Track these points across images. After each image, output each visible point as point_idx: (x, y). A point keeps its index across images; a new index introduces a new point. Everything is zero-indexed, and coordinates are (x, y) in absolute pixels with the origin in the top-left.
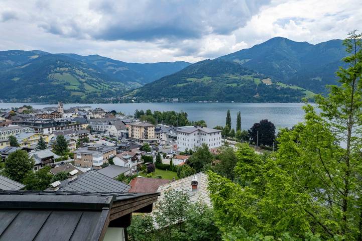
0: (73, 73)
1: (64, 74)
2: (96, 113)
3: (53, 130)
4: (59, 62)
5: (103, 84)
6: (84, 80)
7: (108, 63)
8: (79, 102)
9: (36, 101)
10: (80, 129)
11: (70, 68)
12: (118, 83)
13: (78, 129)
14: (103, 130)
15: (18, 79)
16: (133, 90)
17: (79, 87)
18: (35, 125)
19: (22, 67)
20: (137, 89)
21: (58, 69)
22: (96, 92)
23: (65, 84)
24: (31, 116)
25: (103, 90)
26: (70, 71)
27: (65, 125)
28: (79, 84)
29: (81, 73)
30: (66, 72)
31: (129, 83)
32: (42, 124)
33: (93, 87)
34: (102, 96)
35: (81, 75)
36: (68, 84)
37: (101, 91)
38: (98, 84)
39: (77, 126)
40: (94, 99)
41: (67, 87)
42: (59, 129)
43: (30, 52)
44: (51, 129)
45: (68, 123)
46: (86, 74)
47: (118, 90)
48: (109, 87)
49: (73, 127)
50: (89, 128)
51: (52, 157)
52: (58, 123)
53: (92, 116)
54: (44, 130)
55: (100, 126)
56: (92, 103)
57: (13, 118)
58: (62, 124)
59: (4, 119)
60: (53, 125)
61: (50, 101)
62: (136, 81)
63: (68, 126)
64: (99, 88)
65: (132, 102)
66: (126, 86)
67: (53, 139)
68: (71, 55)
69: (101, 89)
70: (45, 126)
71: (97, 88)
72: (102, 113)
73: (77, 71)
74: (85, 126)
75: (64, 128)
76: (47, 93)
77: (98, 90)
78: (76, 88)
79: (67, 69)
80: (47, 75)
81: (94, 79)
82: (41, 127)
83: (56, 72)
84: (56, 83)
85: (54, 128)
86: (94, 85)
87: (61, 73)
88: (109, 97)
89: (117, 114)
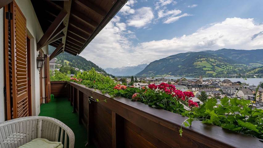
0: (207, 61)
1: (203, 61)
2: (225, 82)
3: (197, 89)
4: (200, 56)
5: (228, 66)
6: (215, 64)
7: (232, 53)
8: (211, 77)
9: (188, 76)
10: (214, 90)
11: (206, 58)
12: (241, 65)
13: (213, 90)
14: (232, 93)
15: (180, 66)
16: (255, 68)
17: (212, 68)
18: (188, 86)
19: (183, 61)
20: (259, 68)
21: (200, 59)
22: (223, 71)
23: (203, 67)
24: (186, 82)
25: (228, 69)
26: (206, 60)
27: (205, 87)
28: (211, 67)
29: (213, 60)
30: (204, 61)
31: (251, 64)
32: (192, 86)
33: (221, 68)
34: (227, 73)
35: (213, 61)
36: (205, 67)
37: (227, 70)
38: (225, 66)
39: (212, 89)
40: (222, 75)
41: (204, 69)
42: (201, 89)
43: (186, 53)
44: (196, 88)
45: (206, 86)
46: (216, 61)
47: (241, 69)
48: (233, 68)
49: (210, 89)
50: (221, 90)
51: (199, 102)
52: (201, 86)
53: (222, 84)
54: (193, 88)
55: (229, 90)
56: (220, 77)
57: (178, 82)
58: (203, 86)
59: (175, 83)
60: (197, 86)
61: (195, 76)
62: (258, 63)
63: (207, 88)
64: (226, 69)
65: (254, 78)
66: (248, 66)
67: (198, 94)
68: (207, 51)
69: (227, 69)
70: (193, 86)
71: (224, 69)
72: (229, 83)
73: (211, 60)
74: (218, 89)
75: (204, 89)
76: (193, 72)
77: (224, 70)
78: (210, 69)
79: (204, 59)
80: (194, 63)
81: (222, 63)
82: (191, 87)
83: (198, 61)
84: (198, 67)
85: (198, 88)
86: (222, 67)
87: (201, 61)
88: (233, 74)
89: (242, 84)
